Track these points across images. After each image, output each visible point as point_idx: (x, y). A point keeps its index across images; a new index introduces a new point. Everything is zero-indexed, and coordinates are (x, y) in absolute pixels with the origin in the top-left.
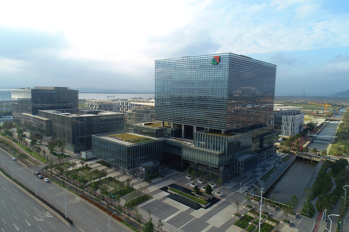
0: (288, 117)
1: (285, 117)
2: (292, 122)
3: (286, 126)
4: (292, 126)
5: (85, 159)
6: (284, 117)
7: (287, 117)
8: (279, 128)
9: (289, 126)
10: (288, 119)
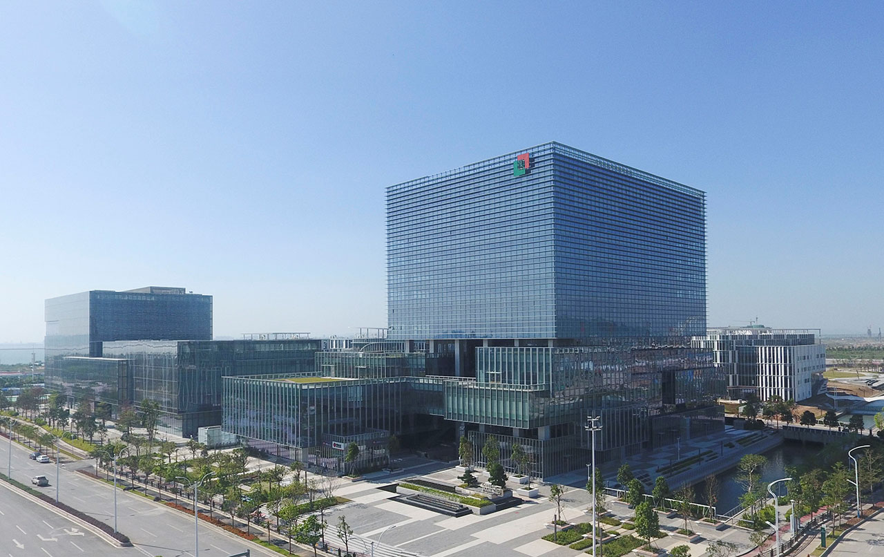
0: (773, 350)
1: (765, 350)
2: (785, 361)
3: (770, 374)
4: (785, 374)
5: (206, 444)
6: (762, 351)
7: (770, 350)
8: (753, 383)
9: (778, 374)
10: (773, 354)
